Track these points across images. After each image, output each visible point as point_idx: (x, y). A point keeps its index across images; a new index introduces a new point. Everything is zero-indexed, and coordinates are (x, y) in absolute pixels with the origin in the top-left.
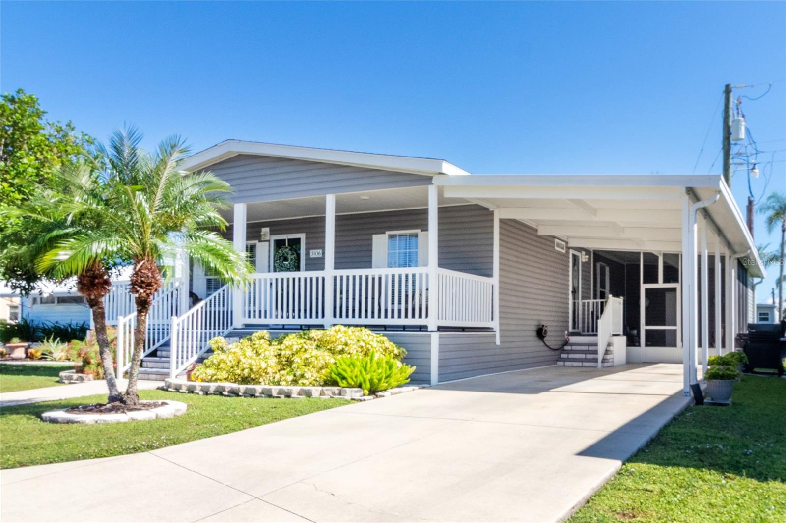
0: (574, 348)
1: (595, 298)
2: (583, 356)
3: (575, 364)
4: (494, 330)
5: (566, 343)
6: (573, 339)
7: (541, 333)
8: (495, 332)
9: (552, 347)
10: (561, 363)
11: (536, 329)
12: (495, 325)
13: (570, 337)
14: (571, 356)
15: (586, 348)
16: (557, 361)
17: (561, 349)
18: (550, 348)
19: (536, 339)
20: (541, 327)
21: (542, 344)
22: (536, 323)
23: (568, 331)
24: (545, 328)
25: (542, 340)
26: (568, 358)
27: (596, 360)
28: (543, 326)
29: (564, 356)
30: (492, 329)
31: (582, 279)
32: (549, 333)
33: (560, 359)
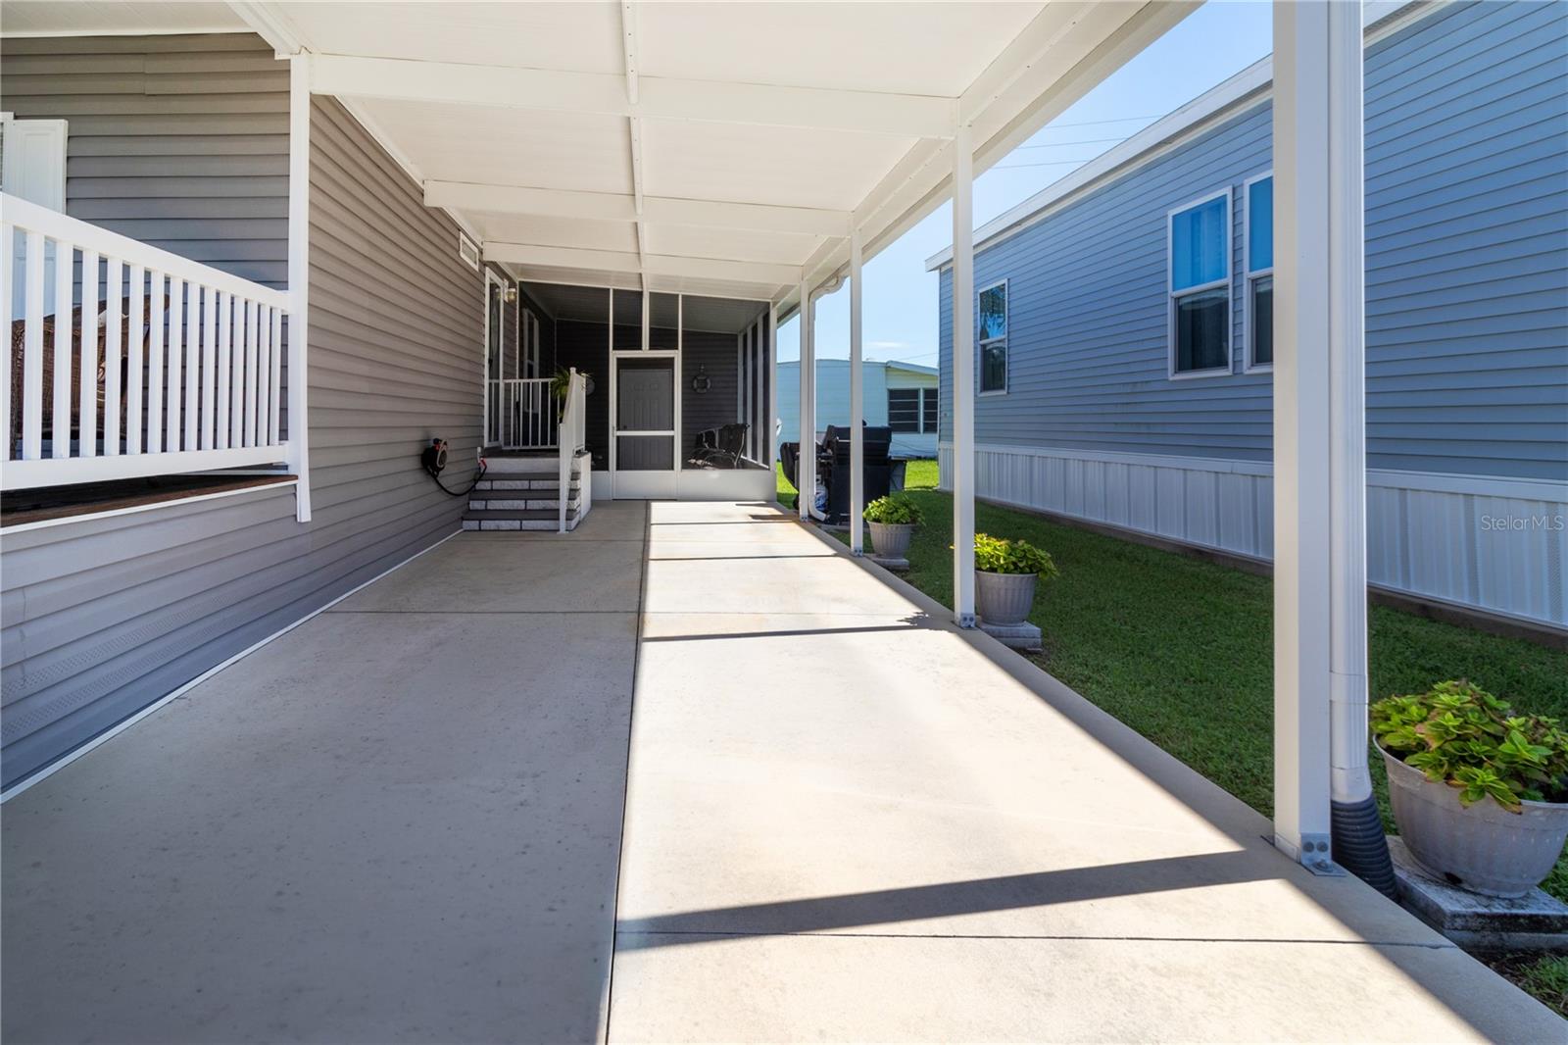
0: (497, 485)
1: (521, 377)
2: (520, 504)
3: (505, 525)
4: (291, 471)
5: (481, 475)
6: (495, 465)
7: (430, 459)
8: (296, 477)
9: (452, 491)
10: (474, 524)
11: (420, 452)
12: (295, 453)
13: (487, 460)
14: (494, 505)
15: (524, 484)
16: (463, 519)
17: (472, 492)
18: (450, 493)
19: (420, 476)
20: (432, 444)
21: (433, 486)
22: (418, 435)
23: (482, 447)
24: (442, 448)
25: (435, 477)
26: (486, 510)
27: (554, 514)
28: (437, 441)
29: (476, 505)
30: (286, 467)
31: (504, 336)
32: (450, 458)
33: (469, 514)
